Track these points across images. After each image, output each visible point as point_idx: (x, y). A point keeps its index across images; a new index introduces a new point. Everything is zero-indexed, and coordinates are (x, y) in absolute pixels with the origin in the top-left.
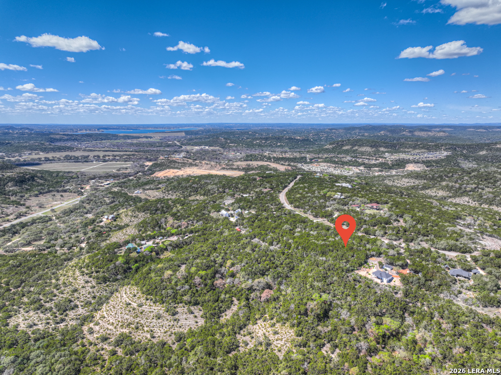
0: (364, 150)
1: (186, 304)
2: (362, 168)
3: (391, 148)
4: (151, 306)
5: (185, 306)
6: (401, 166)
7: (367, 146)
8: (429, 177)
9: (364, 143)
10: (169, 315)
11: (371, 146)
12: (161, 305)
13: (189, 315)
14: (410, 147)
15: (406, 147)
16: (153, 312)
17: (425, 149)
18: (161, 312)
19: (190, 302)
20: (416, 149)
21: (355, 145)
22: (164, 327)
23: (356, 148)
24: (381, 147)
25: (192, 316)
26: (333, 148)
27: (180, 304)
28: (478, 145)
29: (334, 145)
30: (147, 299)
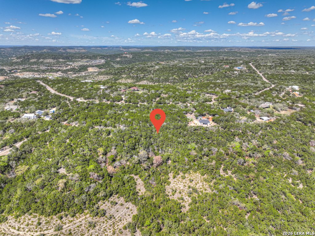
0: (48, 61)
1: (104, 200)
2: (60, 73)
3: (66, 59)
4: (72, 221)
5: (104, 201)
6: (85, 69)
7: (50, 58)
8: (113, 73)
9: (47, 57)
10: (100, 216)
11: (53, 59)
12: (83, 214)
13: (115, 207)
14: (79, 58)
15: (76, 58)
16: (81, 225)
17: (89, 58)
18: (90, 219)
19: (106, 196)
20: (83, 59)
21: (40, 59)
22: (108, 230)
23: (41, 60)
24: (59, 58)
25: (118, 206)
26: (22, 61)
27: (99, 203)
28: (114, 55)
29: (22, 59)
30: (61, 218)
